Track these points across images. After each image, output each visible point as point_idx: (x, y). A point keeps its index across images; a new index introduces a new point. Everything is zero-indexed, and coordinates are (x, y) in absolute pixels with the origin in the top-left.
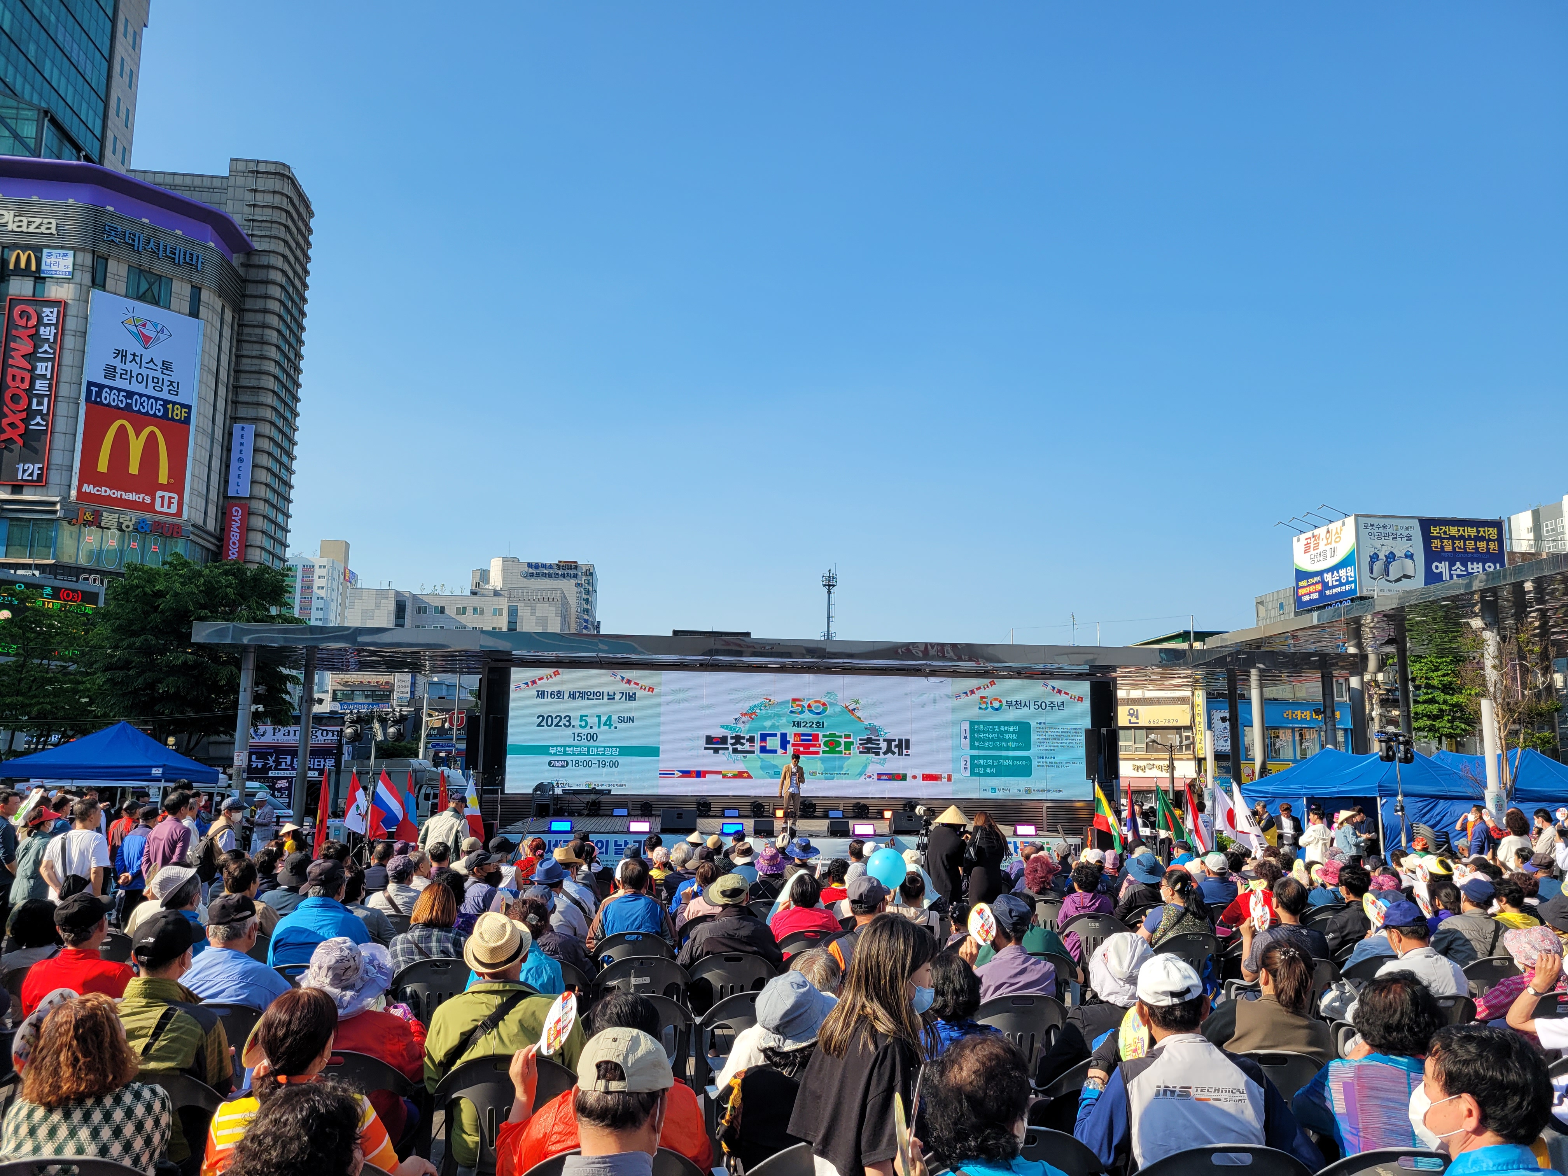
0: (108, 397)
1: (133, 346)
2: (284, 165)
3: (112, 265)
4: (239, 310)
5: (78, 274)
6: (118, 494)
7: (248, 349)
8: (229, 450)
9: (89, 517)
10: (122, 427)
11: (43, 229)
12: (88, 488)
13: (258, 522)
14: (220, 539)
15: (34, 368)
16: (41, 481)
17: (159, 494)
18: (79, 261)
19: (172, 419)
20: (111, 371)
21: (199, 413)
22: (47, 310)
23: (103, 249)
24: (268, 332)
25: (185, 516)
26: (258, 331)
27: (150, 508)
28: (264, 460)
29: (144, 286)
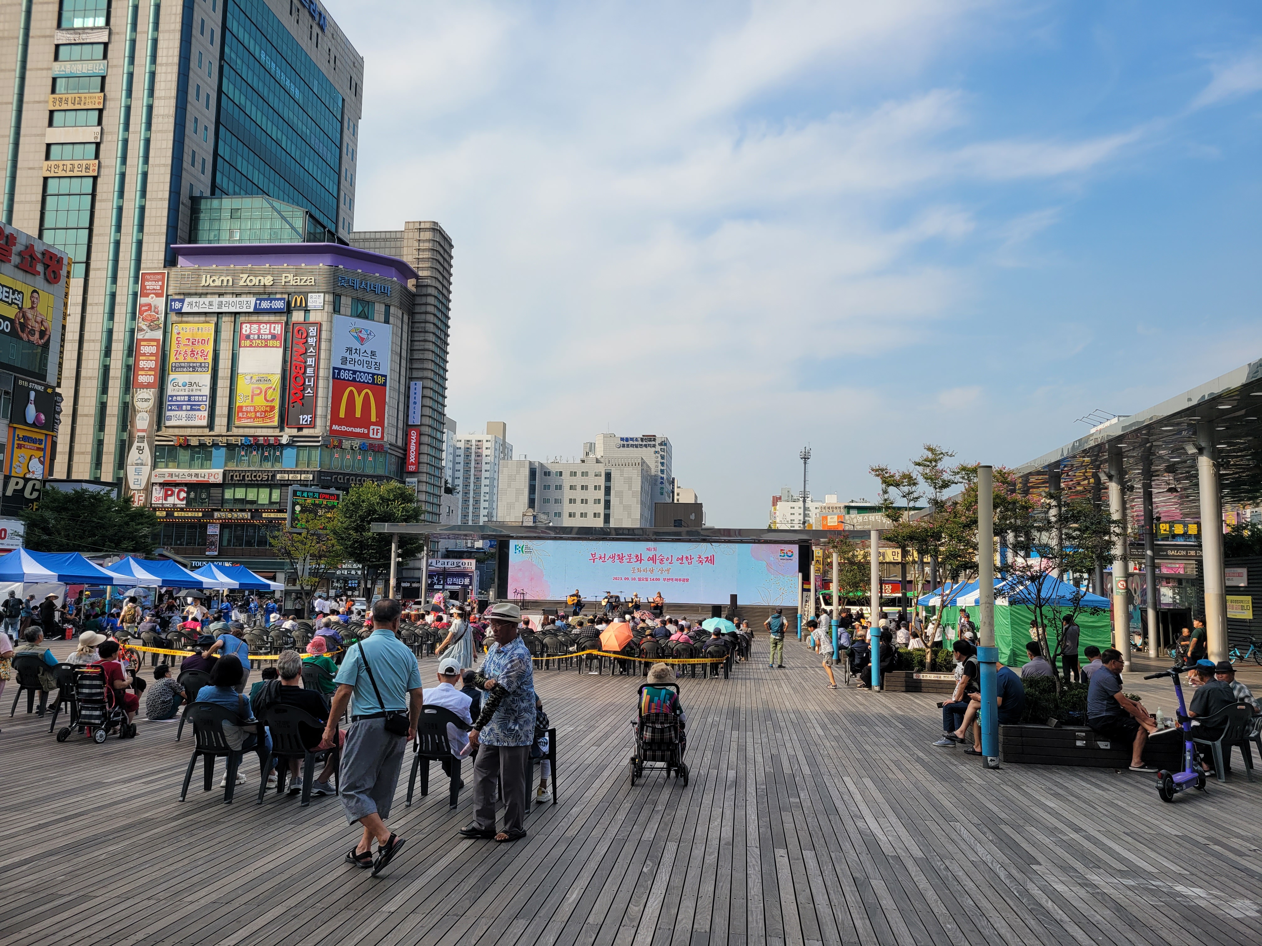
0: (344, 375)
1: (356, 345)
2: (434, 222)
3: (343, 299)
4: (412, 314)
5: (326, 306)
6: (350, 429)
7: (419, 337)
8: (409, 397)
9: (336, 443)
10: (351, 391)
11: (308, 283)
12: (335, 427)
13: (425, 439)
14: (405, 450)
15: (306, 362)
16: (312, 425)
17: (372, 427)
18: (326, 299)
19: (377, 384)
20: (344, 360)
21: (391, 379)
22: (311, 328)
23: (338, 291)
24: (427, 325)
25: (385, 439)
26: (423, 325)
27: (367, 436)
28: (428, 402)
29: (360, 309)
